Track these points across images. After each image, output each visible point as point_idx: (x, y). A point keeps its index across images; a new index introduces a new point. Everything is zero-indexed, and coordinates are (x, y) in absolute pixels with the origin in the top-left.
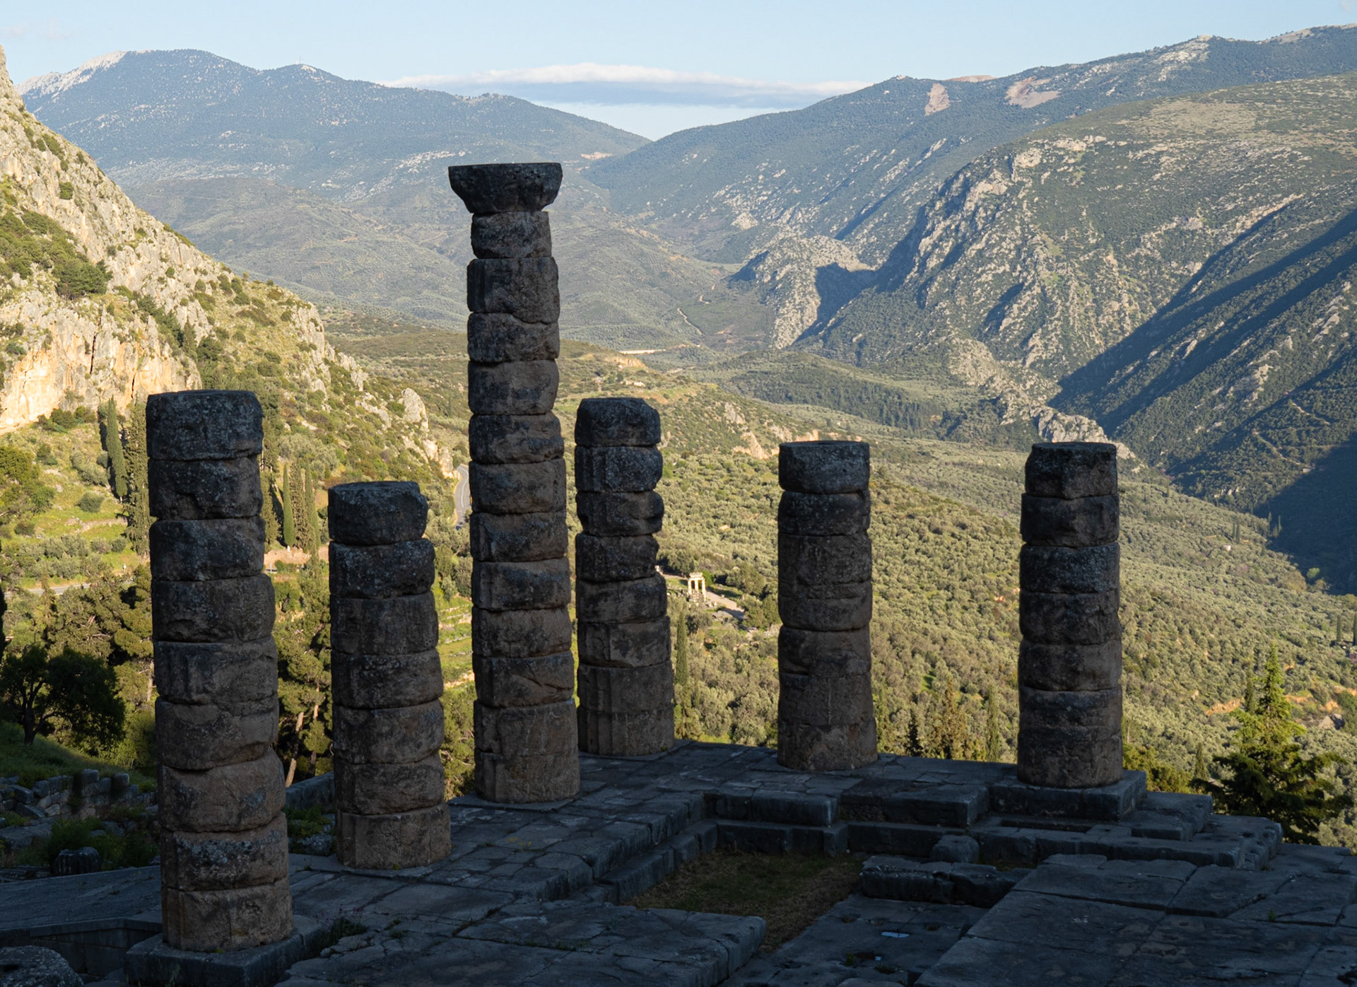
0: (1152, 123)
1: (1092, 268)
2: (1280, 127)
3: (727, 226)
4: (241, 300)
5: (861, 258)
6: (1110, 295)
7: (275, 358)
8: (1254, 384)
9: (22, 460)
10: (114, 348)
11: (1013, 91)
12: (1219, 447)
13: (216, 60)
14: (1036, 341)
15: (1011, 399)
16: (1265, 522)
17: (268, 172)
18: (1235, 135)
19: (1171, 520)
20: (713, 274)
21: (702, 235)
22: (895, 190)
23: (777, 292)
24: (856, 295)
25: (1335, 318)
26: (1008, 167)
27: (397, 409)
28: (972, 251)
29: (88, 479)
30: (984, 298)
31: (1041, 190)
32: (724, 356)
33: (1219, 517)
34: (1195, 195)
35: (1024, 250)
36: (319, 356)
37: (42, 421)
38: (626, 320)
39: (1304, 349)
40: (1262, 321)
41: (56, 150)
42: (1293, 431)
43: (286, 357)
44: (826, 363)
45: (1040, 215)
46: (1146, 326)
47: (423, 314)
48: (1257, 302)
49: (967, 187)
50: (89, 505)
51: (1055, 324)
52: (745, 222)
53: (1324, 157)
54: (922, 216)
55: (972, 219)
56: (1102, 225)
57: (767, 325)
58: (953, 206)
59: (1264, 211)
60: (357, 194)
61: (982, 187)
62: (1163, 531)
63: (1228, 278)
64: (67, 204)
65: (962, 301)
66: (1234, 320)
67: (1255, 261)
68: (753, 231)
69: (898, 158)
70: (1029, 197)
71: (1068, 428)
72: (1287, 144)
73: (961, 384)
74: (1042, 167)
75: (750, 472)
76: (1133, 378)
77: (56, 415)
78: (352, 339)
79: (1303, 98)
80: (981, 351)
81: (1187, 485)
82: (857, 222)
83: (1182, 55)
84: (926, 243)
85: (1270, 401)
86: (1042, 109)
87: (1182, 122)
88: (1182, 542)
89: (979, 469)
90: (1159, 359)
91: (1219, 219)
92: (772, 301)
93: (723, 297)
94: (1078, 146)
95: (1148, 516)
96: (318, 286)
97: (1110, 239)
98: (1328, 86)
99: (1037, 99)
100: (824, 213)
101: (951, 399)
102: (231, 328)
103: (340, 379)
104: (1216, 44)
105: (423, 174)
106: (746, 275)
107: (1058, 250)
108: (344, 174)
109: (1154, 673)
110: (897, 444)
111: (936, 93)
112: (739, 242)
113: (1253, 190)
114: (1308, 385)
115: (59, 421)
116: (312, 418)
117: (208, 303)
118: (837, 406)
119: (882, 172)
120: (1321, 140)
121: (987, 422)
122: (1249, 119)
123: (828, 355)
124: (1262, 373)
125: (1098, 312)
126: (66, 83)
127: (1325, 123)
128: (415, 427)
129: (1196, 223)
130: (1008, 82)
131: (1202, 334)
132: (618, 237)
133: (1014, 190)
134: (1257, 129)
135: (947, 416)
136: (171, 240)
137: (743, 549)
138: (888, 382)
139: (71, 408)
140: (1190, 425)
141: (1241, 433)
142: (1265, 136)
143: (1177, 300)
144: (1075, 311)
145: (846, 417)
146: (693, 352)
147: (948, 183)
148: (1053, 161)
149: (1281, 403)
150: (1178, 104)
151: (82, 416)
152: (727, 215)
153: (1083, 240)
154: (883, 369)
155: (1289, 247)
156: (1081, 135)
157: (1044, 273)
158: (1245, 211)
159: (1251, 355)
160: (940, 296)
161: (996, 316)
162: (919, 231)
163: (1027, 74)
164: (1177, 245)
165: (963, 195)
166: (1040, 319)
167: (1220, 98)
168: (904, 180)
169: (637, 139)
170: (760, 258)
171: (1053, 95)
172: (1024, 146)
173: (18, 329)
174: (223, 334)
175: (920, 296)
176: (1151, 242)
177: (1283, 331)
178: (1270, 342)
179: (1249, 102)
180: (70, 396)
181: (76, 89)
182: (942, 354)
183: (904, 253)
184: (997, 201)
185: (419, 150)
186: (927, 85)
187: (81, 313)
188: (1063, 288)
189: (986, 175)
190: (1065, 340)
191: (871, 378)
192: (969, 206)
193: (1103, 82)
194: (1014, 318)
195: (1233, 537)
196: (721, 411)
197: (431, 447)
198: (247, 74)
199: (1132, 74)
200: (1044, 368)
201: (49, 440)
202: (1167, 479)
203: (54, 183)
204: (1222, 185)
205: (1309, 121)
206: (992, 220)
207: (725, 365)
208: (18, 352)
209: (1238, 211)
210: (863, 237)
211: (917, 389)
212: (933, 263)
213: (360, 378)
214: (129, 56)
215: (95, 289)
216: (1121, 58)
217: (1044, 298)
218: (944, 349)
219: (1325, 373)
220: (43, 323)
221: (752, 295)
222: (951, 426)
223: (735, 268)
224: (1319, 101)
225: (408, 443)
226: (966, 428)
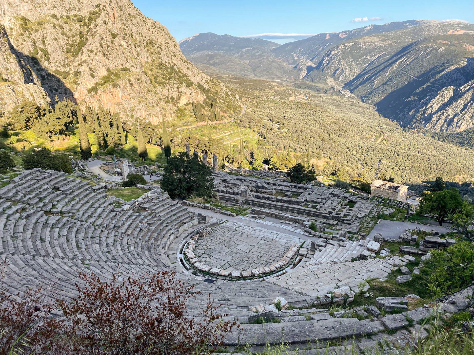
0: (361, 41)
1: (350, 65)
2: (383, 41)
3: (293, 59)
4: (213, 82)
5: (314, 64)
6: (353, 69)
7: (218, 91)
8: (375, 84)
9: (183, 110)
10: (194, 94)
11: (340, 35)
12: (368, 94)
13: (214, 34)
14: (341, 77)
15: (335, 87)
16: (374, 107)
17: (222, 52)
18: (375, 42)
19: (359, 106)
20: (291, 67)
21: (289, 60)
22: (320, 52)
23: (300, 70)
24: (313, 70)
25: (389, 73)
26: (338, 49)
27: (235, 98)
28: (331, 63)
29: (191, 112)
30: (333, 70)
31: (343, 52)
32: (292, 81)
33: (367, 106)
34: (368, 53)
35: (340, 63)
36: (224, 90)
37: (185, 104)
38: (277, 75)
39: (383, 78)
40: (377, 74)
41: (187, 62)
42: (380, 92)
43: (219, 91)
44: (307, 82)
45: (342, 57)
46: (359, 74)
47: (245, 75)
48: (376, 70)
49: (331, 52)
50: (191, 116)
51: (344, 75)
52: (296, 58)
53: (390, 45)
54: (323, 57)
55: (331, 58)
56: (352, 58)
57: (298, 76)
58: (329, 55)
59: (379, 55)
60: (235, 55)
61: (333, 52)
62: (357, 108)
63: (373, 67)
64: (188, 70)
65: (329, 71)
66: (372, 74)
67: (377, 64)
68: (297, 60)
69: (321, 47)
70: (341, 54)
71: (344, 92)
72: (384, 43)
73: (328, 85)
74: (343, 49)
75: (289, 103)
76: (356, 84)
77: (187, 103)
78: (233, 81)
79: (387, 35)
80: (332, 79)
81: (363, 101)
82: (314, 58)
83: (369, 28)
84: (324, 61)
85: (377, 87)
86: (344, 38)
87: (366, 40)
88: (360, 110)
89: (329, 99)
90: (360, 80)
91: (372, 56)
92: (299, 72)
93: (292, 71)
94: (349, 45)
95: (355, 106)
96: (229, 71)
97: (354, 60)
98: (392, 33)
99: (344, 36)
100: (309, 56)
101: (326, 87)
102: (211, 87)
103: (227, 93)
104: (375, 26)
105: (245, 52)
106: (295, 67)
107: (345, 62)
108: (233, 52)
109: (346, 133)
110: (317, 95)
111: (328, 35)
112: (295, 61)
113: (378, 51)
114: (383, 84)
115: (187, 104)
116: (222, 100)
117: (208, 83)
118: (308, 89)
119: (318, 49)
120: (390, 42)
121: (331, 91)
122: (378, 39)
123: (307, 81)
124: (376, 82)
125: (351, 72)
126: (191, 39)
127: (391, 40)
128: (237, 100)
129: (368, 57)
130: (339, 33)
131: (367, 76)
132: (275, 61)
133: (338, 52)
134: (379, 41)
135: (325, 90)
136: (203, 74)
137: (286, 115)
138: (316, 85)
139: (189, 102)
140: (364, 91)
141: (372, 92)
142: (380, 42)
143: (364, 70)
144: (347, 72)
145: (309, 91)
146: (286, 80)
147: (328, 52)
148: (345, 47)
149: (379, 87)
150: (366, 37)
151: (190, 103)
152: (293, 57)
153: (349, 60)
154: (316, 83)
155: (383, 61)
156: (350, 43)
157: (343, 66)
158: (376, 55)
159: (374, 79)
160: (326, 70)
161: (335, 73)
162: (323, 59)
163: (343, 32)
164: (364, 61)
165: (330, 54)
166: (341, 74)
167: (373, 36)
168: (322, 51)
169: (279, 45)
170: (298, 64)
171: (347, 35)
172: (340, 45)
173: (181, 92)
174: (210, 88)
175: (323, 70)
176: (360, 60)
177: (380, 75)
178: (378, 77)
179: (378, 36)
180: (188, 101)
181: (192, 39)
182: (325, 80)
183: (320, 63)
184: (336, 54)
185: (245, 48)
186: (326, 34)
187: (190, 89)
188: (346, 68)
189: (334, 50)
190: (345, 77)
191: (314, 84)
192: (331, 55)
193: (355, 33)
194: (337, 73)
195: (369, 109)
196: (288, 91)
197: (240, 103)
198: (218, 36)
199: (360, 31)
200: (342, 82)
201: (186, 107)
202: (360, 100)
203: (186, 67)
204: (373, 51)
205: (388, 39)
206: (335, 58)
207: (291, 83)
208: (182, 95)
209: (375, 55)
210: (315, 60)
211: (321, 86)
212: (325, 65)
213: (229, 93)
214: (200, 34)
215: (191, 85)
216: (358, 29)
217: (342, 70)
218: (326, 79)
219: (386, 82)
220: (184, 91)
221: (296, 71)
222: (326, 92)
223: (294, 66)
224: (390, 36)
225: (236, 103)
226: (328, 92)
